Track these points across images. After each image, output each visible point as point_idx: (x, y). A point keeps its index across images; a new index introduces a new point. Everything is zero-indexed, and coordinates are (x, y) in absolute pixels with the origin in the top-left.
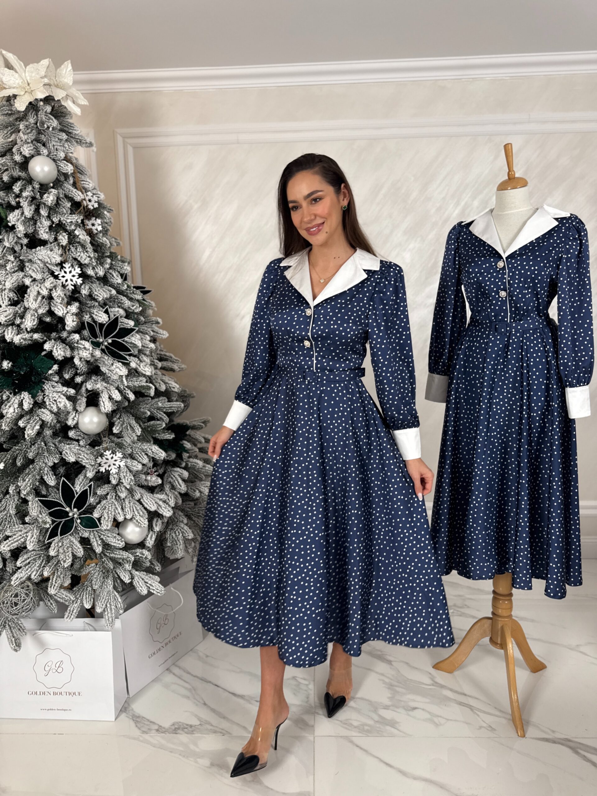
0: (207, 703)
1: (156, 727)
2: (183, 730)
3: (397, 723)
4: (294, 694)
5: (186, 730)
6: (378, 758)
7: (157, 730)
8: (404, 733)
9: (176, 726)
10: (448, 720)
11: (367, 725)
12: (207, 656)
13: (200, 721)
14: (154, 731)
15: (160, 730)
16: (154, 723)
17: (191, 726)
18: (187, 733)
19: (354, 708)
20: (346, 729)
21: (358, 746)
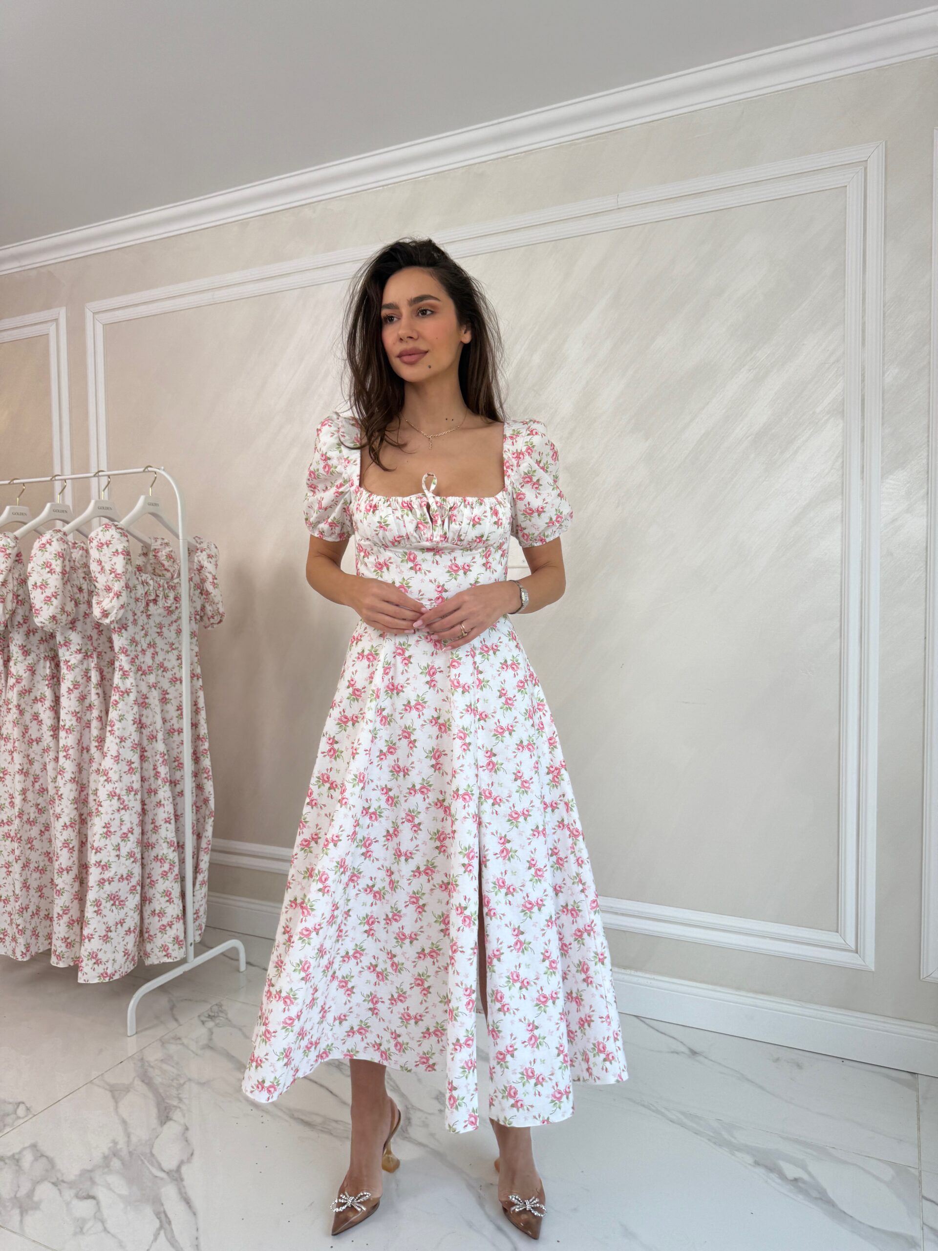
19: (20, 1167)
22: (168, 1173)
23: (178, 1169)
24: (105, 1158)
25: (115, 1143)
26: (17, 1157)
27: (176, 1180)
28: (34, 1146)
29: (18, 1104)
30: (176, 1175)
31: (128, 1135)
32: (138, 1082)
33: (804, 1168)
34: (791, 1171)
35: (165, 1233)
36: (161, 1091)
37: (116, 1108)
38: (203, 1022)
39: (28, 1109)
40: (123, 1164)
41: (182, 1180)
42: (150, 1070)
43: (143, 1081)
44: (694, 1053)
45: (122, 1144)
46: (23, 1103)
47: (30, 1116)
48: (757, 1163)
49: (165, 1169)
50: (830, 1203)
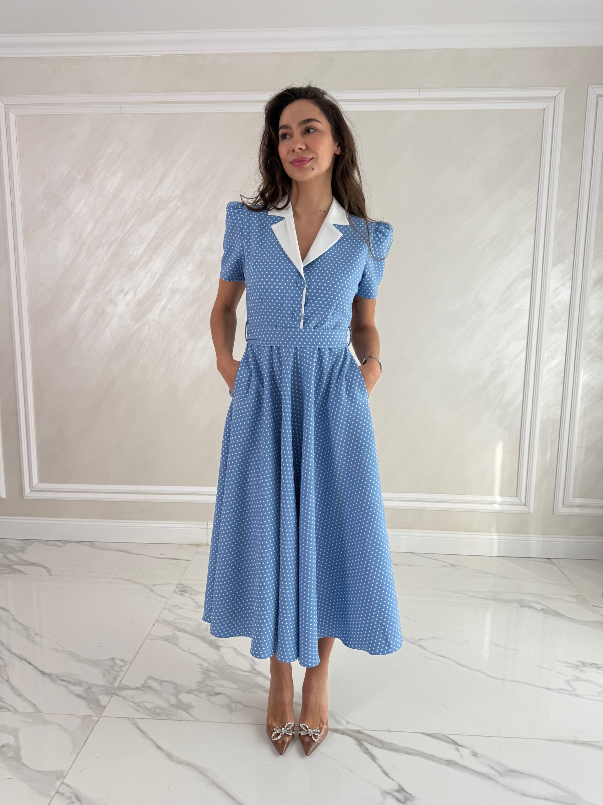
0: (10, 679)
3: (192, 707)
4: (104, 675)
6: (153, 741)
8: (194, 717)
10: (245, 706)
11: (160, 708)
12: (37, 634)
19: (156, 691)
20: (137, 711)
21: (139, 728)
22: (250, 672)
23: (254, 670)
24: (203, 673)
25: (201, 665)
26: (146, 685)
27: (258, 674)
28: (151, 678)
29: (113, 659)
31: (204, 660)
32: (177, 633)
33: (541, 604)
34: (539, 607)
36: (198, 634)
37: (180, 648)
38: (182, 595)
39: (122, 661)
40: (217, 673)
41: (262, 673)
42: (177, 625)
43: (180, 631)
44: (454, 565)
45: (206, 665)
46: (115, 658)
47: (128, 664)
48: (521, 606)
49: (245, 670)
50: (562, 615)
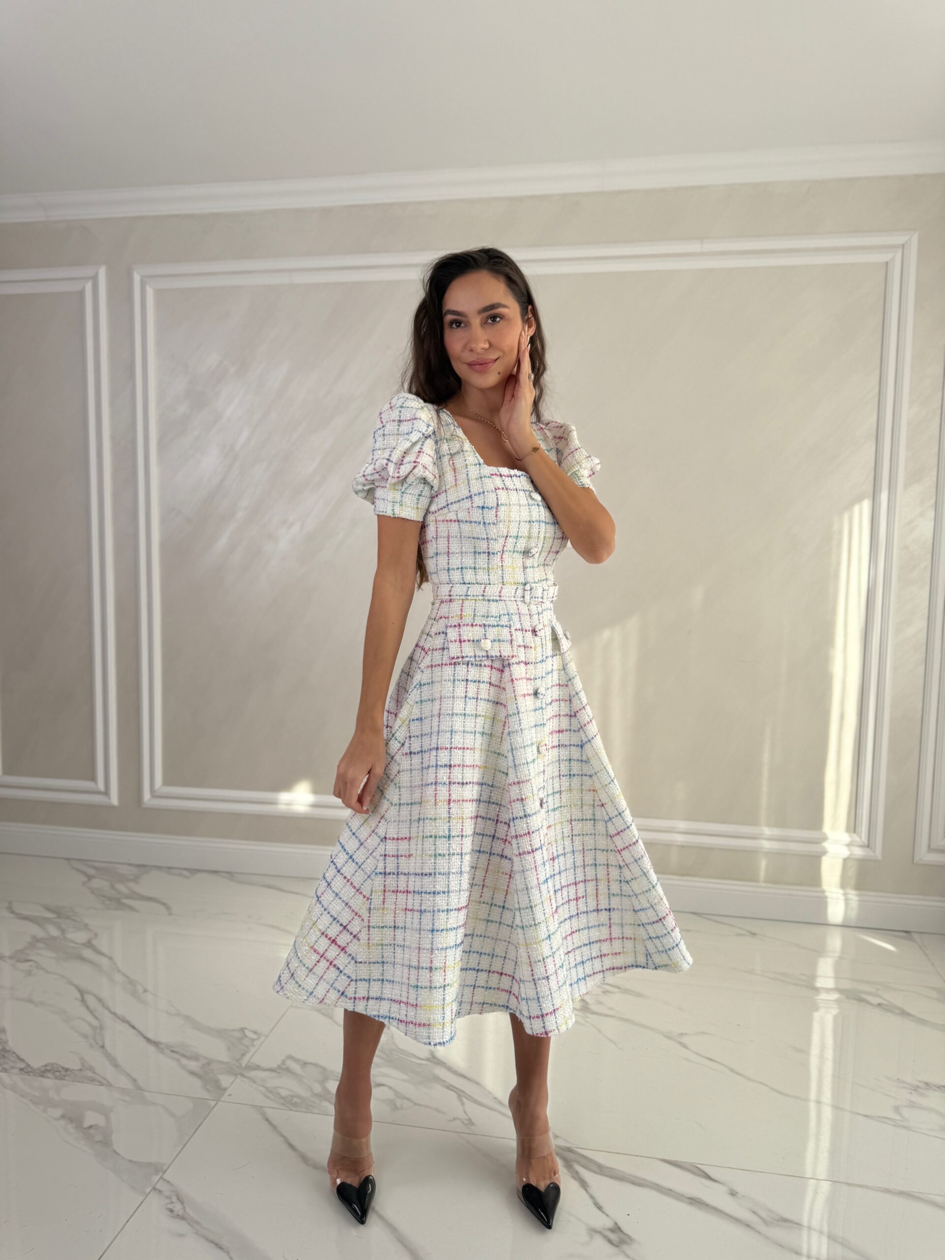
0: (105, 1046)
1: (22, 1065)
2: (53, 1074)
4: (229, 1049)
5: (58, 1073)
6: (284, 1137)
7: (22, 1069)
9: (48, 1068)
10: (415, 1104)
11: (298, 1096)
12: (145, 991)
13: (83, 1065)
14: (15, 1071)
15: (27, 1070)
16: (22, 1060)
17: (67, 1070)
18: (56, 1078)
19: (295, 1074)
20: (268, 1098)
21: (267, 1120)
22: (428, 1060)
26: (283, 1067)
27: (439, 1064)
28: (290, 1057)
29: (242, 1030)
30: (436, 1060)
33: (879, 996)
34: (875, 1000)
35: (467, 1099)
39: (255, 1032)
40: (382, 1058)
44: (754, 934)
46: (245, 1029)
47: (263, 1038)
48: (848, 998)
50: (909, 1015)
